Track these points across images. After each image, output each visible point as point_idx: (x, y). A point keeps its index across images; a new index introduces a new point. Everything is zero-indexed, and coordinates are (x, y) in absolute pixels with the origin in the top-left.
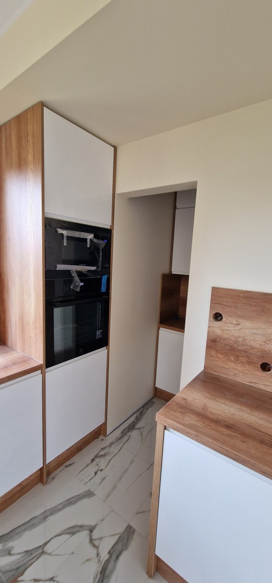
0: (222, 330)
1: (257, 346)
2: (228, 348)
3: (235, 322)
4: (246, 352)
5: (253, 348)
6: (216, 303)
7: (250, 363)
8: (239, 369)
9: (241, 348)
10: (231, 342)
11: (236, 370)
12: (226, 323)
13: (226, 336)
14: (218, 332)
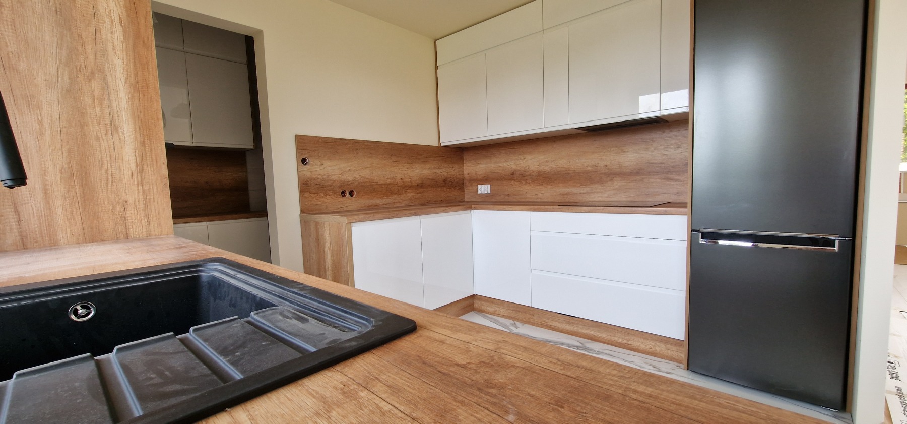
0: (311, 172)
1: (335, 178)
2: (318, 186)
3: (319, 163)
4: (330, 186)
5: (335, 181)
6: (302, 149)
7: (335, 194)
8: (329, 201)
9: (327, 184)
10: (319, 180)
11: (326, 203)
12: (313, 165)
13: (314, 177)
14: (308, 174)
